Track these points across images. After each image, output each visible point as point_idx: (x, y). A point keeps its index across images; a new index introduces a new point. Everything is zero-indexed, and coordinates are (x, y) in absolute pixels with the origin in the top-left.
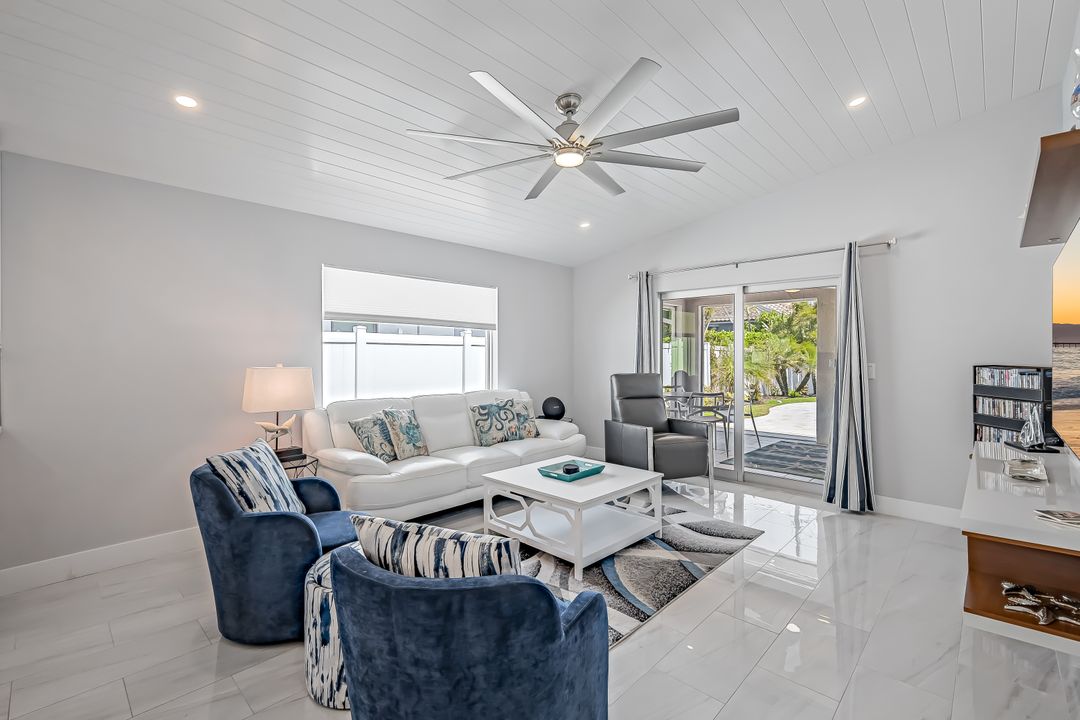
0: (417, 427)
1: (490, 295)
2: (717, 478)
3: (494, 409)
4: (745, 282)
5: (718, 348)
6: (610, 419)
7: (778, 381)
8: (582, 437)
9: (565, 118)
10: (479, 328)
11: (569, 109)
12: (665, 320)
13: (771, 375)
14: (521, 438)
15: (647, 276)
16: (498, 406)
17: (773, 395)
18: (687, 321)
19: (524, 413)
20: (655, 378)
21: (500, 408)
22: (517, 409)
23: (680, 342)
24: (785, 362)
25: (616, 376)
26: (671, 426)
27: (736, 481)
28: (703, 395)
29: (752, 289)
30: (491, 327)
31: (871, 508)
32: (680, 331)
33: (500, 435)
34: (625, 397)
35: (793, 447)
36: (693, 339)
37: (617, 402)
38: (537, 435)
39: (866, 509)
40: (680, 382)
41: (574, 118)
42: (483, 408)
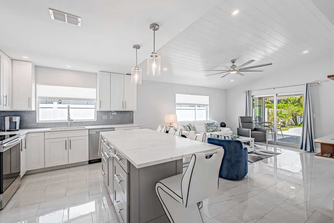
0: (195, 127)
1: (207, 98)
2: (268, 143)
3: (210, 124)
4: (277, 93)
5: (270, 109)
6: (239, 127)
7: (294, 121)
8: (232, 131)
9: (232, 64)
10: (204, 105)
11: (233, 62)
12: (253, 102)
13: (291, 118)
14: (217, 131)
15: (248, 91)
16: (211, 123)
17: (291, 125)
18: (259, 102)
19: (217, 125)
20: (251, 118)
21: (212, 124)
22: (215, 124)
23: (257, 108)
24: (296, 114)
25: (240, 117)
26: (256, 130)
27: (275, 144)
28: (265, 122)
29: (278, 95)
30: (207, 105)
31: (313, 151)
32: (257, 105)
33: (212, 130)
34: (242, 122)
35: (295, 138)
36: (262, 107)
37: (241, 123)
38: (220, 131)
39: (312, 151)
40: (257, 119)
41: (235, 64)
42: (208, 124)
